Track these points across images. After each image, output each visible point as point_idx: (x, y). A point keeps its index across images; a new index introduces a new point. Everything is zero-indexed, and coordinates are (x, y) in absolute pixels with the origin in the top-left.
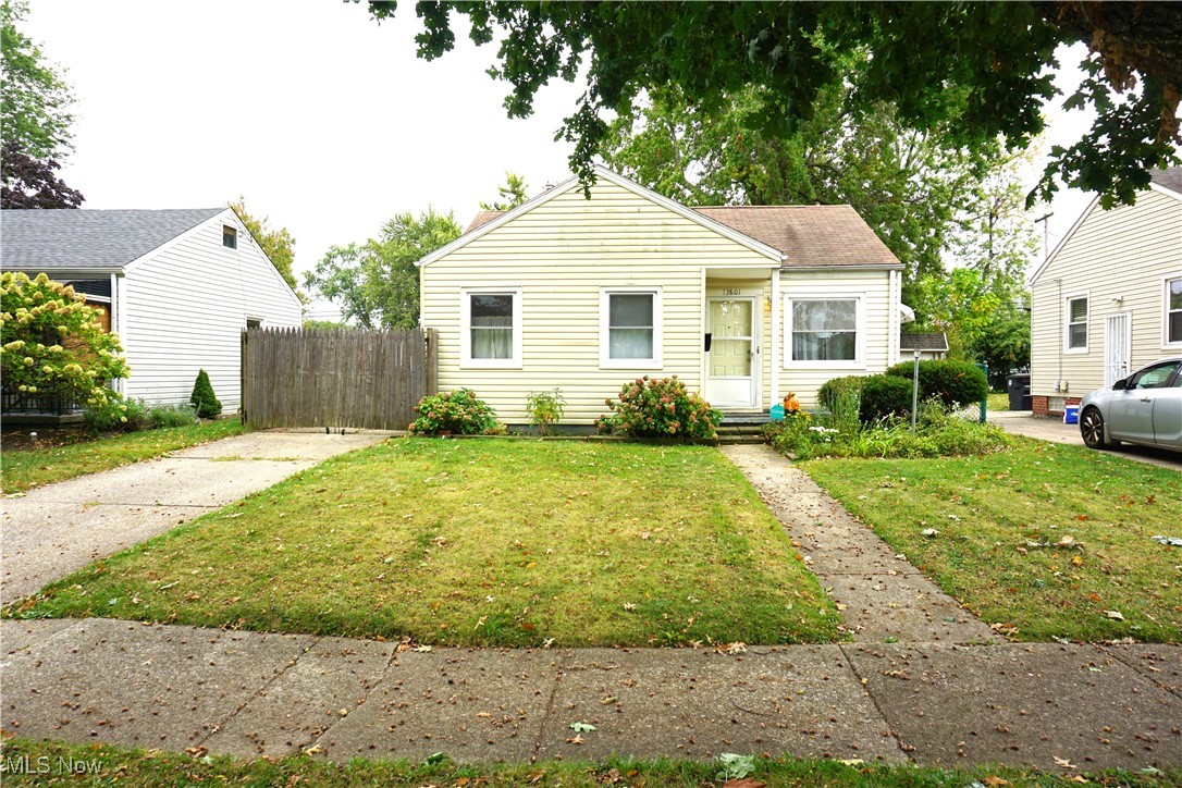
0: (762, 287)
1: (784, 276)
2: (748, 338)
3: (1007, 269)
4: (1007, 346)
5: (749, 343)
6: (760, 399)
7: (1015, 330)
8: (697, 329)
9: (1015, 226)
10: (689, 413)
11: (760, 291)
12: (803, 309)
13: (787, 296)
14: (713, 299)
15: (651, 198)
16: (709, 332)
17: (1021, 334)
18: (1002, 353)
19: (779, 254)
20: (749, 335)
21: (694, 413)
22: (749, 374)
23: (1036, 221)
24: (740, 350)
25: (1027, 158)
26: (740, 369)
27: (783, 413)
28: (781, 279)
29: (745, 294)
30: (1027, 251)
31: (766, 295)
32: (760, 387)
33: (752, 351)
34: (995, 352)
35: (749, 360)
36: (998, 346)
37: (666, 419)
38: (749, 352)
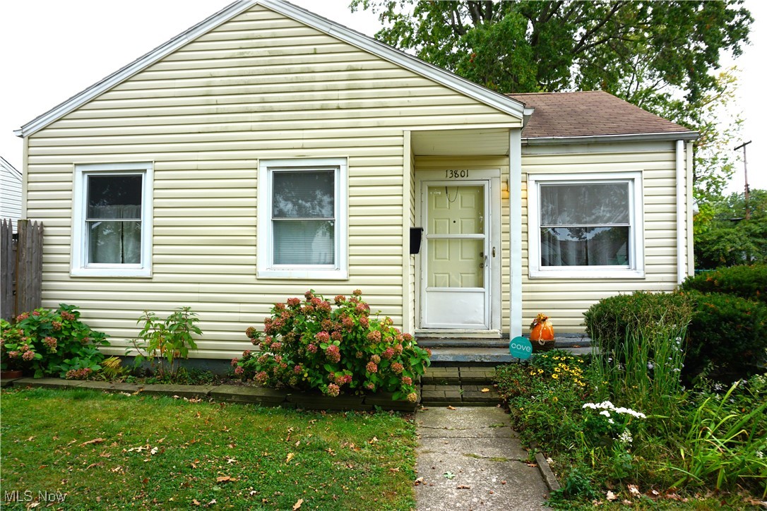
0: (498, 167)
1: (528, 151)
2: (480, 236)
3: (708, 189)
4: (718, 250)
5: (481, 243)
6: (497, 320)
7: (722, 237)
8: (398, 220)
9: (712, 156)
10: (368, 357)
11: (496, 172)
12: (553, 196)
13: (532, 178)
14: (432, 184)
15: (332, 32)
16: (418, 226)
17: (728, 240)
18: (712, 256)
19: (519, 107)
20: (482, 232)
21: (376, 357)
22: (481, 285)
23: (735, 149)
24: (470, 252)
25: (723, 101)
26: (472, 278)
27: (529, 348)
28: (523, 155)
29: (475, 177)
30: (723, 175)
31: (504, 177)
32: (497, 303)
33: (486, 254)
34: (705, 255)
35: (481, 266)
36: (708, 250)
37: (328, 368)
38: (482, 254)
